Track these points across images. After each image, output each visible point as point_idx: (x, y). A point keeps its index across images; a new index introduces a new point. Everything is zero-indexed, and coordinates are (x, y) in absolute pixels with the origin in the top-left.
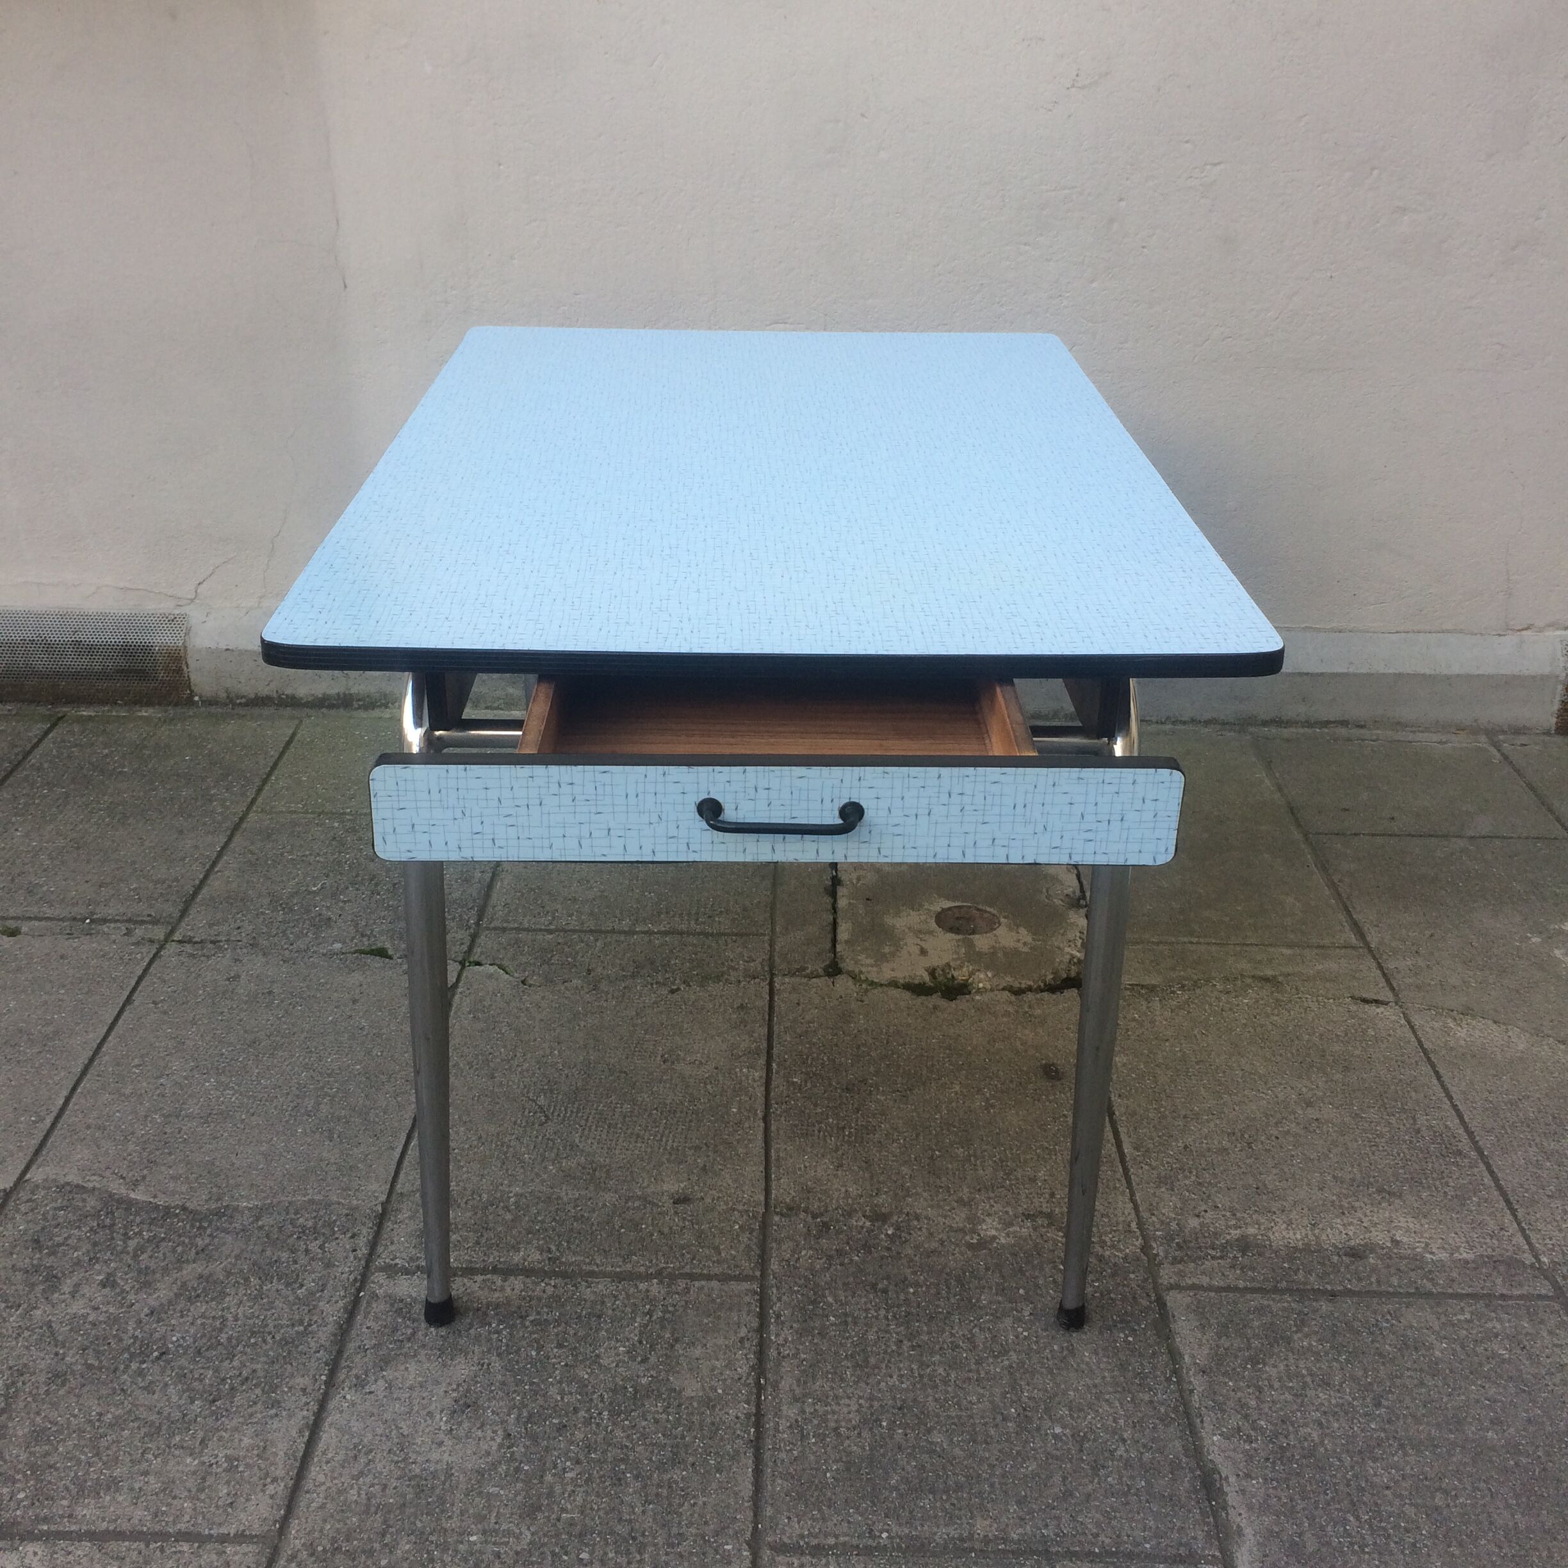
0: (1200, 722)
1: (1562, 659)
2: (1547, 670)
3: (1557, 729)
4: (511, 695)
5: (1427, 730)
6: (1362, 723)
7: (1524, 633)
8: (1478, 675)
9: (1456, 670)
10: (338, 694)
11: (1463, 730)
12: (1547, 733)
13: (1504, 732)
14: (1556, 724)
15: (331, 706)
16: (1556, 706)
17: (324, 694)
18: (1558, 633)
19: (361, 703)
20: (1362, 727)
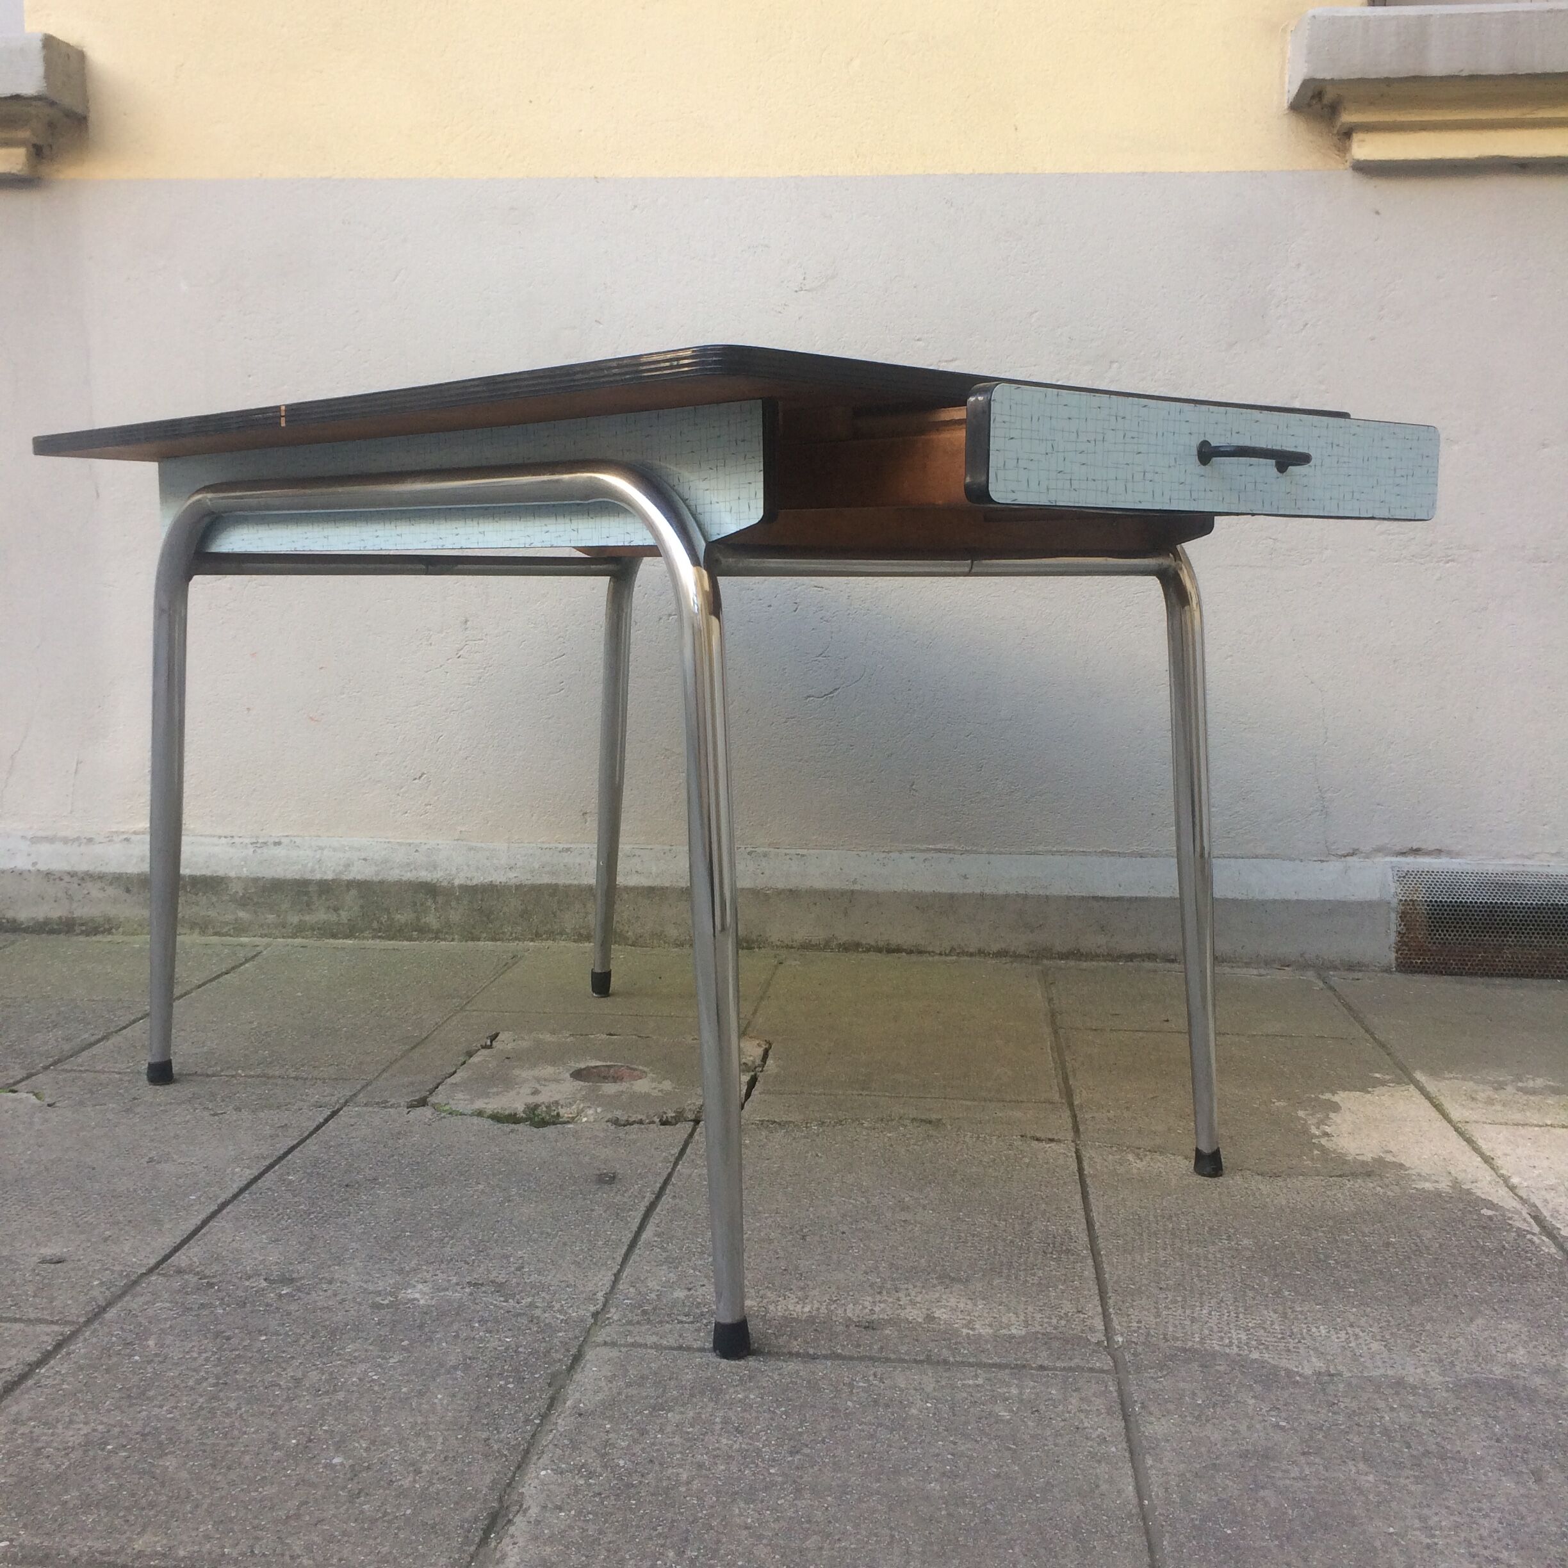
0: (989, 954)
1: (1393, 885)
2: (1375, 896)
3: (1398, 966)
4: (241, 919)
5: (1247, 965)
6: (1172, 957)
7: (1349, 859)
8: (1298, 901)
9: (1271, 894)
10: (60, 918)
11: (1288, 966)
12: (1387, 970)
13: (1335, 968)
14: (1397, 958)
15: (52, 932)
16: (1393, 938)
17: (47, 918)
18: (1388, 859)
19: (84, 928)
20: (1173, 961)
